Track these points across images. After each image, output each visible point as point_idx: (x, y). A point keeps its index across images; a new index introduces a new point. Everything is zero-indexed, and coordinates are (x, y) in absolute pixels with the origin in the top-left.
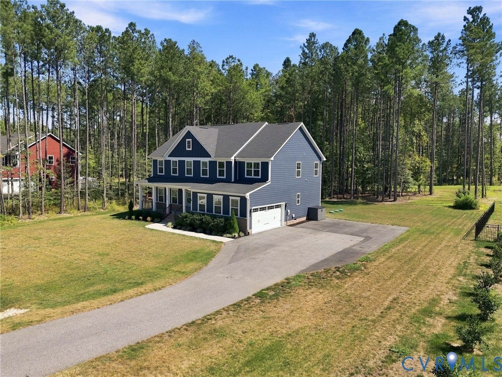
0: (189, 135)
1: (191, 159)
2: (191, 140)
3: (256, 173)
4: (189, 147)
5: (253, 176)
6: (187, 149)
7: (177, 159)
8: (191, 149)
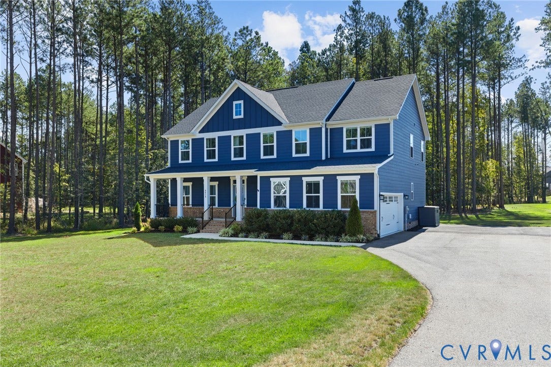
0: (239, 94)
1: (243, 132)
2: (242, 102)
3: (366, 144)
4: (238, 113)
5: (359, 150)
6: (235, 117)
7: (215, 135)
8: (242, 116)
